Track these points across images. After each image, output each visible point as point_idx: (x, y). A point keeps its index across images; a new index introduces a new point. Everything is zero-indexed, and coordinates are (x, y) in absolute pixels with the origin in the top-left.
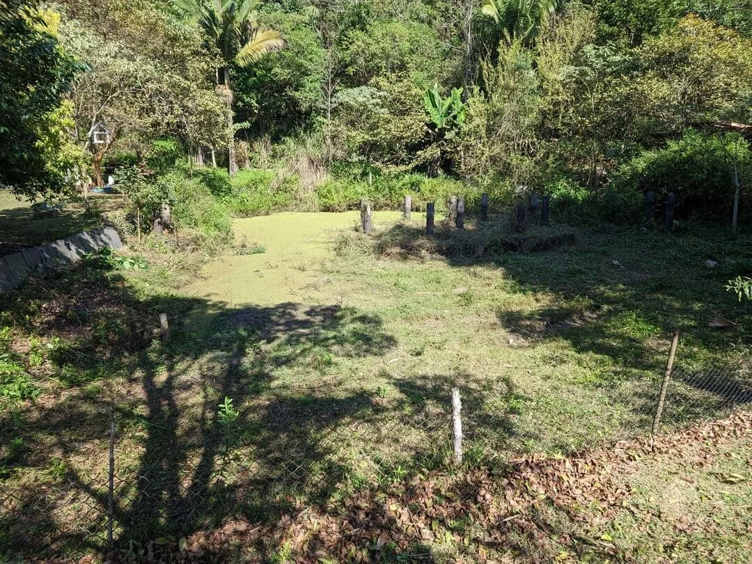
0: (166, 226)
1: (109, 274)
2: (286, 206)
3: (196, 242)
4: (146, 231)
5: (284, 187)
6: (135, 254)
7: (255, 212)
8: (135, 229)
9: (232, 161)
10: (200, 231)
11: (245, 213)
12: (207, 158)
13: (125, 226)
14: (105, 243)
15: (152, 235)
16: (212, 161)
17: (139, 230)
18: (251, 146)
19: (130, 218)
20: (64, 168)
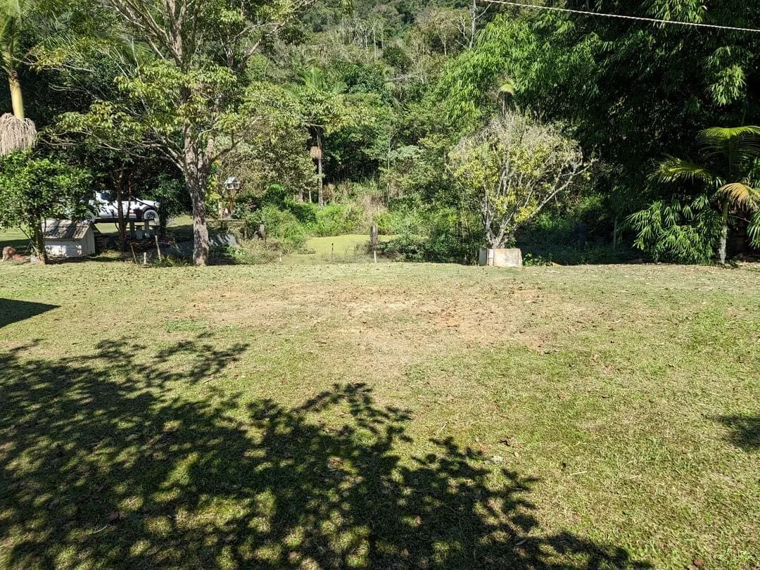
0: (260, 235)
1: (226, 254)
2: (352, 230)
3: (276, 246)
4: (250, 237)
5: (352, 216)
6: (241, 248)
7: (329, 234)
8: (244, 236)
9: (320, 199)
10: (281, 240)
11: (321, 234)
12: (305, 196)
13: (239, 235)
14: (227, 241)
15: (253, 240)
16: (309, 198)
17: (246, 237)
18: (336, 187)
19: (242, 231)
20: (212, 204)
